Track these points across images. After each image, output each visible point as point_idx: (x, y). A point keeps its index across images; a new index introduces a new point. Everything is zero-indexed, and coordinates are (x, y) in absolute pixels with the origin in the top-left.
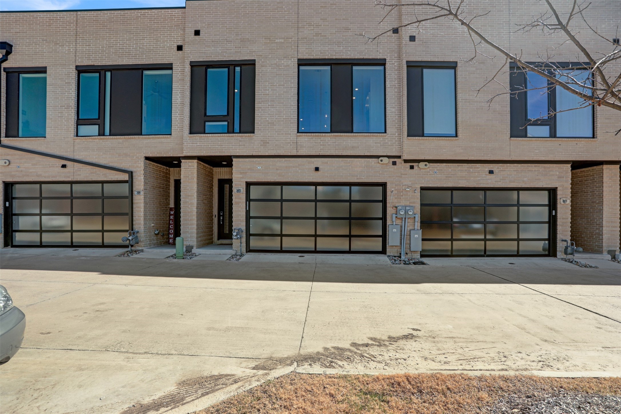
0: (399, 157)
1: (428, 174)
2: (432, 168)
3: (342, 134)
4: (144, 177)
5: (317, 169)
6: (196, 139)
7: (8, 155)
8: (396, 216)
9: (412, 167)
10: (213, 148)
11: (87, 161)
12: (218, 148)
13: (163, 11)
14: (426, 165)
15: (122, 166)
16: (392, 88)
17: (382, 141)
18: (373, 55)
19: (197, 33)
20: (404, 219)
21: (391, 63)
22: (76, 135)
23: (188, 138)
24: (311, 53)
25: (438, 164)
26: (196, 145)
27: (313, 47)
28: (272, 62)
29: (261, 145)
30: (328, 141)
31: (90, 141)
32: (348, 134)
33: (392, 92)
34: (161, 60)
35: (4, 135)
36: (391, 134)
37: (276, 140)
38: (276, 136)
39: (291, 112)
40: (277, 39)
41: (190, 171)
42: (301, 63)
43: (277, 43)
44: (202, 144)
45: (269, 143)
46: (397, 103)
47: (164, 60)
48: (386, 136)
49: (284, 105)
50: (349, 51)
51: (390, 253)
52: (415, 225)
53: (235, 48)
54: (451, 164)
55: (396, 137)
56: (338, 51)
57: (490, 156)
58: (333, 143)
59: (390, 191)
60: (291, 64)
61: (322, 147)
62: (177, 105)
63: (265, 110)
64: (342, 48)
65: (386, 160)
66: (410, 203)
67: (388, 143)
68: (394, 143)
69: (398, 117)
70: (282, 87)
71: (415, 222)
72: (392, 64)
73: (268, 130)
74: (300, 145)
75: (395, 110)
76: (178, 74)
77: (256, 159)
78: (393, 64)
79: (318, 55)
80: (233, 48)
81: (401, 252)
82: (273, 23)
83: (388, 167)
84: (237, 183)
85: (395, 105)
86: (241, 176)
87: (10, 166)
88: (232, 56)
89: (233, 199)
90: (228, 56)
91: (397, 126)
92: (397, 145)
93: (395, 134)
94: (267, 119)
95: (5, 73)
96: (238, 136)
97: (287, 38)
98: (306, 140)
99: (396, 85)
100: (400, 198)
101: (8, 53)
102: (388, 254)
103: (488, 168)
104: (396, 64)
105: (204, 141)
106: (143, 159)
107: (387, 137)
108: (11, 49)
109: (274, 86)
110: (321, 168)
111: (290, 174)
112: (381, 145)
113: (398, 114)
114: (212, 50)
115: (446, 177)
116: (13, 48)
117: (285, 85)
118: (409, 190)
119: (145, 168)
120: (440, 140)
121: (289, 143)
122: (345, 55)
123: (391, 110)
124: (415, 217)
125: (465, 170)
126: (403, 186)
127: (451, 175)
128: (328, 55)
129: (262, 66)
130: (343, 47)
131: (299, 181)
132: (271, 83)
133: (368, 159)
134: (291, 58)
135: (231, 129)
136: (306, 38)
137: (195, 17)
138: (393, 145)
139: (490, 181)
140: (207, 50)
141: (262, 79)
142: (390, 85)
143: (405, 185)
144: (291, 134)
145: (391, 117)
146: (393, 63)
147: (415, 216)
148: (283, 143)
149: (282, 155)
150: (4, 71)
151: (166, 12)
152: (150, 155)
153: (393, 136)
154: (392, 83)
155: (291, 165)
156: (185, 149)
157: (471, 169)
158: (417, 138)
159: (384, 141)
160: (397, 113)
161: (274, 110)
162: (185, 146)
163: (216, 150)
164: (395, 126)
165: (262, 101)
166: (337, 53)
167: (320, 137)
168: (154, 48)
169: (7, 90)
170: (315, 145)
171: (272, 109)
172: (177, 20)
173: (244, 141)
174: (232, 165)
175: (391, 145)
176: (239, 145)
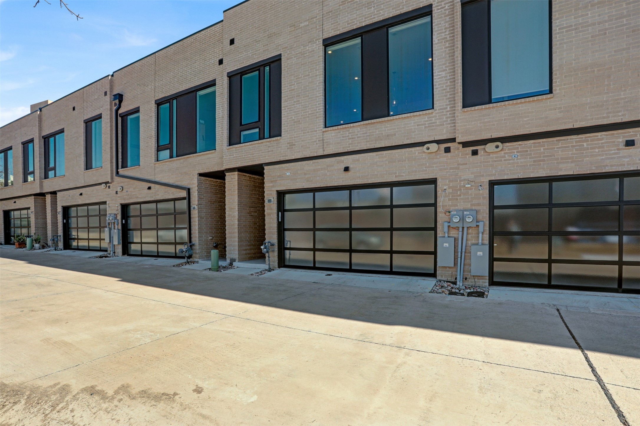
0: (453, 140)
1: (501, 161)
2: (509, 149)
3: (373, 121)
4: (198, 192)
5: (347, 169)
6: (232, 151)
7: (122, 182)
8: (449, 224)
9: (475, 153)
10: (246, 158)
11: (162, 182)
12: (250, 157)
13: (209, 29)
14: (497, 147)
15: (183, 184)
16: (442, 42)
17: (427, 121)
18: (413, 5)
19: (232, 42)
20: (461, 229)
21: (439, 7)
22: (156, 160)
23: (227, 151)
24: (337, 28)
25: (520, 143)
26: (232, 156)
27: (339, 19)
28: (297, 51)
29: (287, 149)
30: (358, 132)
31: (164, 165)
32: (383, 119)
33: (442, 49)
34: (208, 78)
35: (121, 167)
36: (441, 109)
37: (302, 141)
38: (302, 136)
39: (316, 105)
40: (301, 23)
41: (232, 183)
42: (328, 43)
43: (301, 28)
44: (238, 155)
45: (295, 145)
46: (449, 63)
47: (209, 77)
48: (432, 113)
49: (309, 98)
50: (382, 10)
51: (442, 276)
52: (478, 237)
53: (263, 46)
54: (544, 140)
55: (447, 112)
56: (368, 14)
57: (623, 115)
58: (363, 134)
59: (442, 191)
60: (316, 48)
61: (350, 141)
62: (220, 119)
63: (291, 108)
64: (373, 9)
65: (434, 147)
66: (472, 205)
67: (436, 122)
68: (444, 121)
69: (450, 82)
70: (307, 77)
71: (478, 233)
72: (441, 8)
73: (294, 130)
74: (327, 142)
75: (446, 74)
76: (220, 88)
77: (285, 165)
78: (443, 8)
79: (345, 28)
80: (262, 47)
81: (457, 275)
82: (297, 6)
83: (438, 157)
84: (268, 192)
85: (446, 67)
86: (271, 185)
87: (123, 191)
88: (261, 57)
89: (266, 211)
90: (257, 58)
91: (448, 96)
92: (449, 124)
93: (447, 108)
94: (293, 118)
95: (121, 118)
96: (267, 142)
97: (312, 19)
98: (333, 135)
99: (446, 38)
100: (457, 199)
101: (121, 102)
102: (439, 278)
103: (624, 137)
104: (447, 7)
105: (239, 152)
106: (196, 176)
107: (434, 114)
108: (122, 98)
109: (300, 78)
110: (351, 166)
111: (318, 178)
112: (425, 127)
113: (450, 79)
114: (244, 55)
115: (534, 161)
116: (123, 97)
117: (310, 74)
118: (469, 186)
119: (198, 184)
120: (517, 104)
121: (315, 141)
122: (377, 17)
123: (440, 75)
124: (478, 226)
125: (573, 146)
126: (460, 181)
127: (544, 157)
128: (357, 24)
129: (288, 59)
130: (374, 7)
131: (328, 185)
132: (297, 76)
133: (410, 149)
134: (316, 40)
135: (262, 136)
136: (332, 11)
137: (230, 26)
138: (443, 125)
139: (626, 160)
140: (240, 57)
141: (288, 74)
142: (438, 40)
143: (464, 180)
144: (316, 131)
145: (439, 84)
146: (443, 6)
147: (478, 224)
148: (309, 142)
149: (308, 156)
150: (120, 117)
151: (211, 30)
152: (202, 171)
153: (443, 112)
154: (442, 36)
155: (319, 167)
156: (224, 162)
157: (585, 144)
158: (477, 107)
159: (430, 120)
160: (448, 78)
161: (299, 106)
162: (225, 159)
163: (248, 159)
164: (446, 96)
165: (289, 98)
166: (368, 17)
167: (348, 129)
168: (203, 68)
169: (122, 131)
170: (343, 140)
171: (298, 105)
172: (219, 35)
173: (272, 146)
174: (264, 174)
175: (441, 125)
176: (268, 152)
